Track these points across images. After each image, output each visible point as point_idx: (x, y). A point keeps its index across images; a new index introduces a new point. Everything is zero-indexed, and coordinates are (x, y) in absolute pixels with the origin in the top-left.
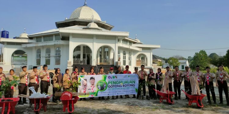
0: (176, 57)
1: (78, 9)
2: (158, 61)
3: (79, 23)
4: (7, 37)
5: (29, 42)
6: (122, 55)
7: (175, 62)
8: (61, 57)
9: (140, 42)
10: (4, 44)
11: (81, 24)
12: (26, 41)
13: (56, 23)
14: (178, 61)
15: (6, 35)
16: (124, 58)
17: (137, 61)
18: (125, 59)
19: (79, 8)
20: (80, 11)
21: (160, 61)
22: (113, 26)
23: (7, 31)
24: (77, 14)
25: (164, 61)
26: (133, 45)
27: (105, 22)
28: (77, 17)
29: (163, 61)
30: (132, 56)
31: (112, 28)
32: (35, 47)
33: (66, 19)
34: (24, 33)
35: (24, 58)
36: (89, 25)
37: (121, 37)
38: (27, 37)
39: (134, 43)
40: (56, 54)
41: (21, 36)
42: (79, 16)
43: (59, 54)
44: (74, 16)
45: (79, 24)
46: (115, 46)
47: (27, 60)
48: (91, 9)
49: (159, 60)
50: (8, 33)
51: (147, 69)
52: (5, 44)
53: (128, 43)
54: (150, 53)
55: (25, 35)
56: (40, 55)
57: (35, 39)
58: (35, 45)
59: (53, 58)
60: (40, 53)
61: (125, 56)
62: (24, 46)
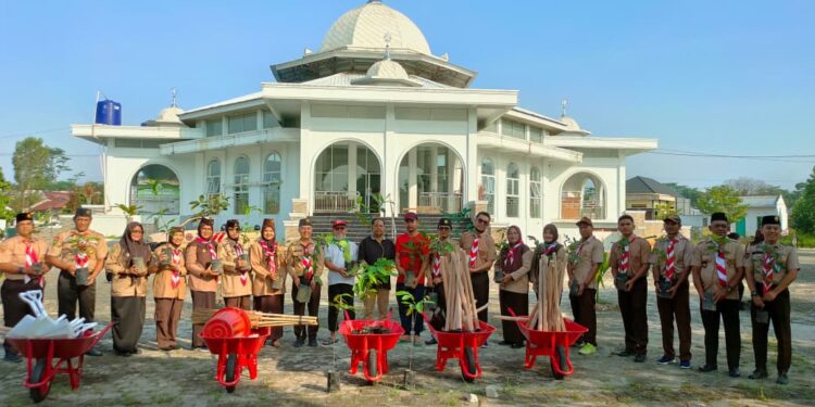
0: (738, 184)
1: (347, 14)
2: (660, 201)
3: (348, 64)
4: (117, 122)
5: (184, 137)
6: (501, 177)
7: (725, 205)
8: (282, 186)
9: (577, 129)
10: (106, 145)
11: (357, 67)
12: (174, 133)
13: (273, 68)
14: (737, 201)
15: (111, 114)
16: (513, 188)
17: (566, 200)
18: (516, 192)
19: (352, 13)
20: (355, 21)
21: (667, 202)
22: (473, 73)
23: (115, 101)
24: (343, 33)
25: (688, 201)
26: (549, 140)
27: (446, 57)
28: (342, 45)
29: (680, 200)
30: (545, 181)
31: (470, 78)
32: (203, 152)
33: (308, 52)
34: (172, 106)
35: (169, 193)
36: (371, 70)
37: (493, 111)
38: (177, 120)
39: (554, 132)
40: (267, 177)
41: (161, 117)
42: (351, 42)
43: (278, 176)
44: (334, 39)
45: (349, 68)
46: (464, 144)
47: (178, 199)
48: (394, 12)
49: (663, 197)
50: (117, 108)
51: (606, 230)
52: (111, 144)
53: (528, 133)
54: (615, 170)
55: (171, 115)
56: (217, 181)
57: (203, 124)
58: (197, 147)
59: (258, 189)
60: (219, 173)
61: (516, 183)
62: (166, 150)
